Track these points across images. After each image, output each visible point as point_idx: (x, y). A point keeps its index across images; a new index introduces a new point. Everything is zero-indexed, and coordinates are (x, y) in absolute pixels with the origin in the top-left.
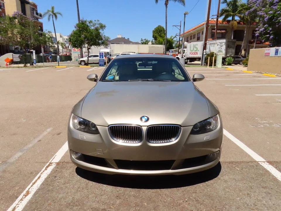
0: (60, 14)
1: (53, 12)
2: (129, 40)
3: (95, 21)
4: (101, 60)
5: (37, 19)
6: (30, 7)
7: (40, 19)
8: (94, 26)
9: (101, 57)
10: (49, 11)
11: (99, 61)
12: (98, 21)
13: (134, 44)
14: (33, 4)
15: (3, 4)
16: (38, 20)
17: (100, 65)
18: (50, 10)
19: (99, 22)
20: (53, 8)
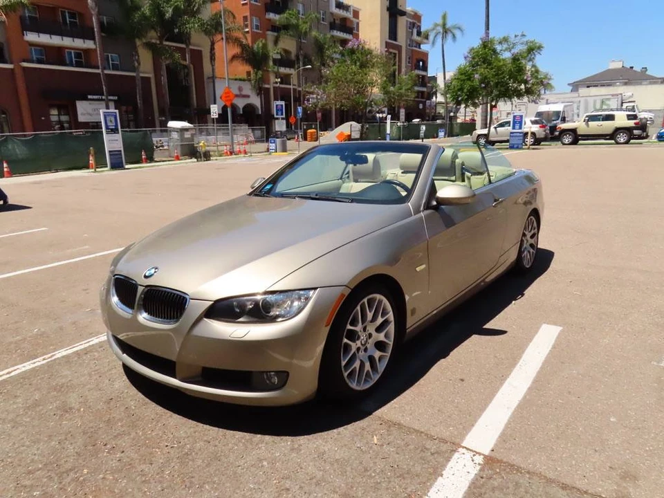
0: (459, 28)
1: (444, 25)
2: (648, 73)
3: (516, 36)
4: (515, 134)
5: (419, 45)
6: (407, 21)
7: (425, 43)
8: (509, 49)
9: (517, 126)
10: (436, 25)
11: (510, 136)
12: (523, 35)
13: (655, 83)
14: (413, 14)
15: (358, 24)
16: (420, 48)
17: (512, 147)
18: (438, 23)
19: (525, 39)
20: (444, 17)
